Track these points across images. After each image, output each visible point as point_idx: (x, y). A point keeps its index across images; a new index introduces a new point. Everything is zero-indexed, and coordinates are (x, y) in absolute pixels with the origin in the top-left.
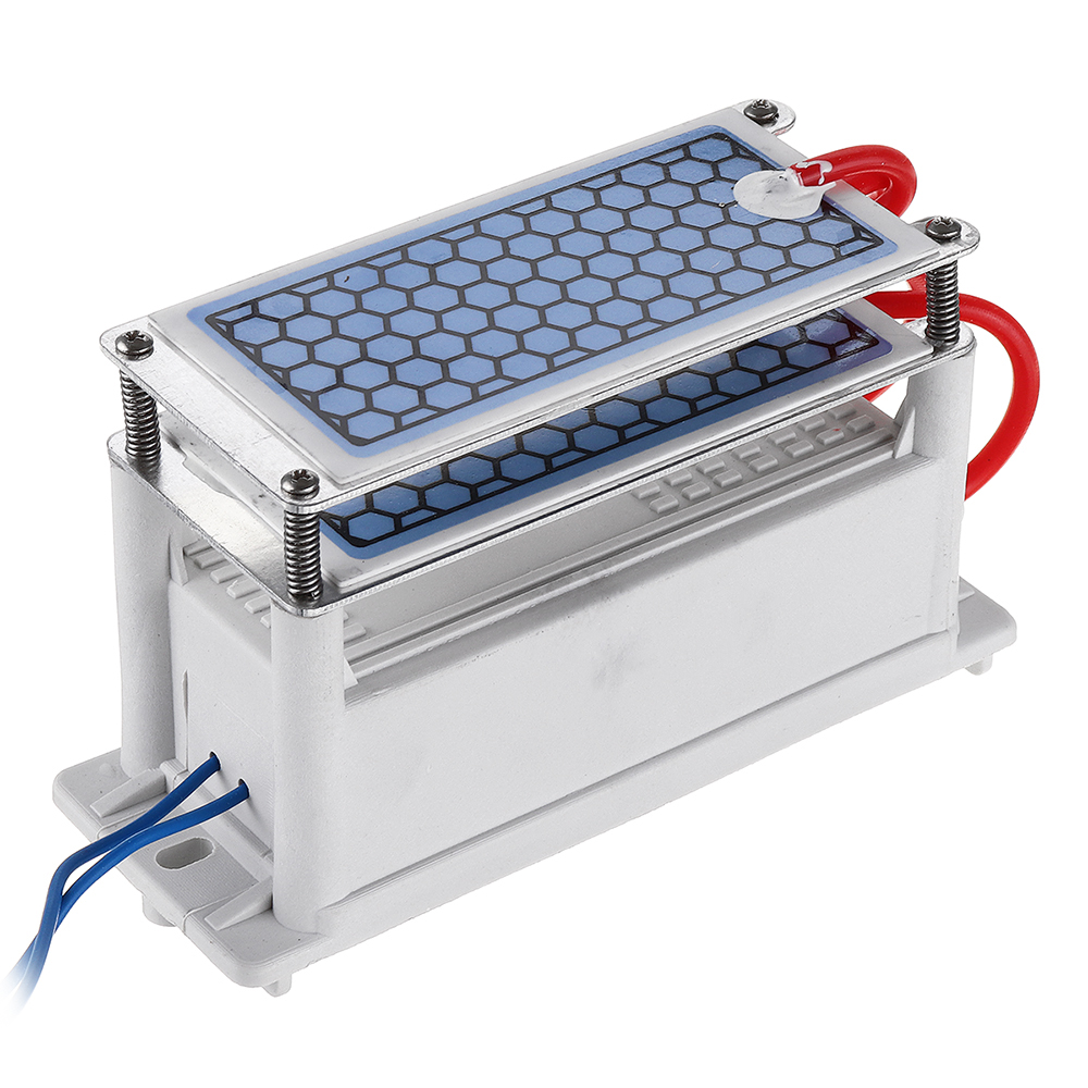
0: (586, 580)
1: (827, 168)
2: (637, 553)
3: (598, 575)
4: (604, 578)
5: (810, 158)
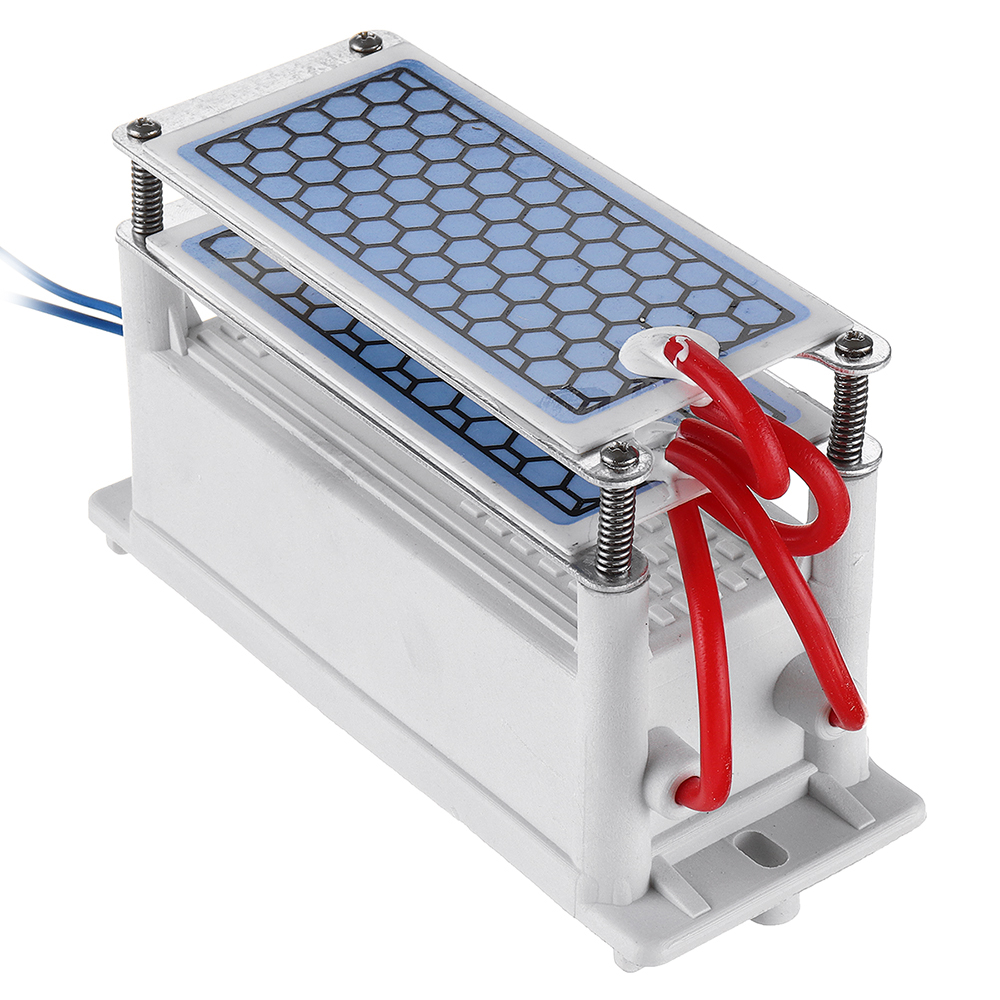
3: (348, 472)
4: (348, 478)
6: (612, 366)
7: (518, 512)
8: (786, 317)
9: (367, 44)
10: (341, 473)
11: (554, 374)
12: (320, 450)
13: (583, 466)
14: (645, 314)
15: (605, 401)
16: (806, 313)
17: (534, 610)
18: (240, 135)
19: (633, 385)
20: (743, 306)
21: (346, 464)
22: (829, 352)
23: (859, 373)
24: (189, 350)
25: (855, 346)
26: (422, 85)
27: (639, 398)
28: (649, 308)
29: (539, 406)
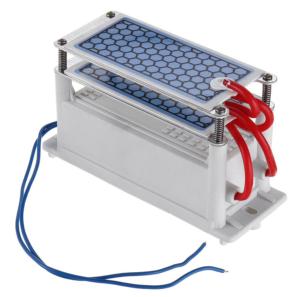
1: (229, 83)
6: (209, 88)
7: (190, 128)
8: (248, 72)
9: (111, 15)
10: (127, 126)
11: (196, 92)
12: (120, 121)
13: (212, 113)
14: (212, 75)
15: (211, 97)
16: (253, 71)
17: (191, 155)
18: (89, 40)
19: (217, 93)
20: (236, 70)
21: (129, 124)
22: (261, 79)
23: (269, 84)
24: (76, 100)
25: (267, 77)
26: (131, 24)
27: (220, 95)
28: (213, 73)
29: (195, 100)
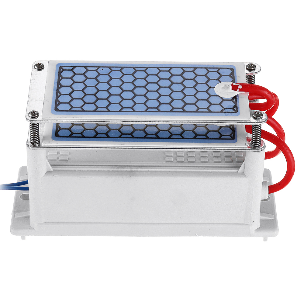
0: (129, 170)
1: (240, 87)
2: (148, 168)
3: (133, 170)
4: (135, 171)
5: (238, 83)
8: (232, 69)
9: (40, 67)
10: (131, 171)
15: (236, 107)
16: (233, 66)
19: (234, 100)
20: (220, 72)
21: (130, 168)
25: (251, 67)
